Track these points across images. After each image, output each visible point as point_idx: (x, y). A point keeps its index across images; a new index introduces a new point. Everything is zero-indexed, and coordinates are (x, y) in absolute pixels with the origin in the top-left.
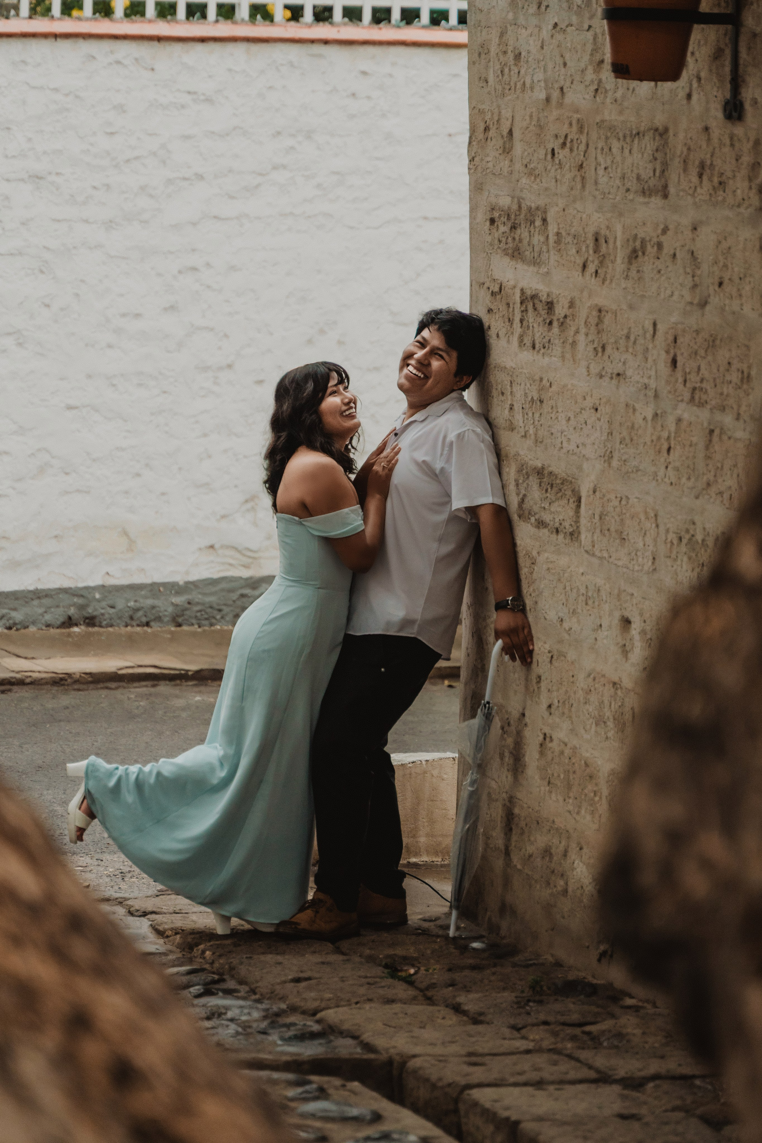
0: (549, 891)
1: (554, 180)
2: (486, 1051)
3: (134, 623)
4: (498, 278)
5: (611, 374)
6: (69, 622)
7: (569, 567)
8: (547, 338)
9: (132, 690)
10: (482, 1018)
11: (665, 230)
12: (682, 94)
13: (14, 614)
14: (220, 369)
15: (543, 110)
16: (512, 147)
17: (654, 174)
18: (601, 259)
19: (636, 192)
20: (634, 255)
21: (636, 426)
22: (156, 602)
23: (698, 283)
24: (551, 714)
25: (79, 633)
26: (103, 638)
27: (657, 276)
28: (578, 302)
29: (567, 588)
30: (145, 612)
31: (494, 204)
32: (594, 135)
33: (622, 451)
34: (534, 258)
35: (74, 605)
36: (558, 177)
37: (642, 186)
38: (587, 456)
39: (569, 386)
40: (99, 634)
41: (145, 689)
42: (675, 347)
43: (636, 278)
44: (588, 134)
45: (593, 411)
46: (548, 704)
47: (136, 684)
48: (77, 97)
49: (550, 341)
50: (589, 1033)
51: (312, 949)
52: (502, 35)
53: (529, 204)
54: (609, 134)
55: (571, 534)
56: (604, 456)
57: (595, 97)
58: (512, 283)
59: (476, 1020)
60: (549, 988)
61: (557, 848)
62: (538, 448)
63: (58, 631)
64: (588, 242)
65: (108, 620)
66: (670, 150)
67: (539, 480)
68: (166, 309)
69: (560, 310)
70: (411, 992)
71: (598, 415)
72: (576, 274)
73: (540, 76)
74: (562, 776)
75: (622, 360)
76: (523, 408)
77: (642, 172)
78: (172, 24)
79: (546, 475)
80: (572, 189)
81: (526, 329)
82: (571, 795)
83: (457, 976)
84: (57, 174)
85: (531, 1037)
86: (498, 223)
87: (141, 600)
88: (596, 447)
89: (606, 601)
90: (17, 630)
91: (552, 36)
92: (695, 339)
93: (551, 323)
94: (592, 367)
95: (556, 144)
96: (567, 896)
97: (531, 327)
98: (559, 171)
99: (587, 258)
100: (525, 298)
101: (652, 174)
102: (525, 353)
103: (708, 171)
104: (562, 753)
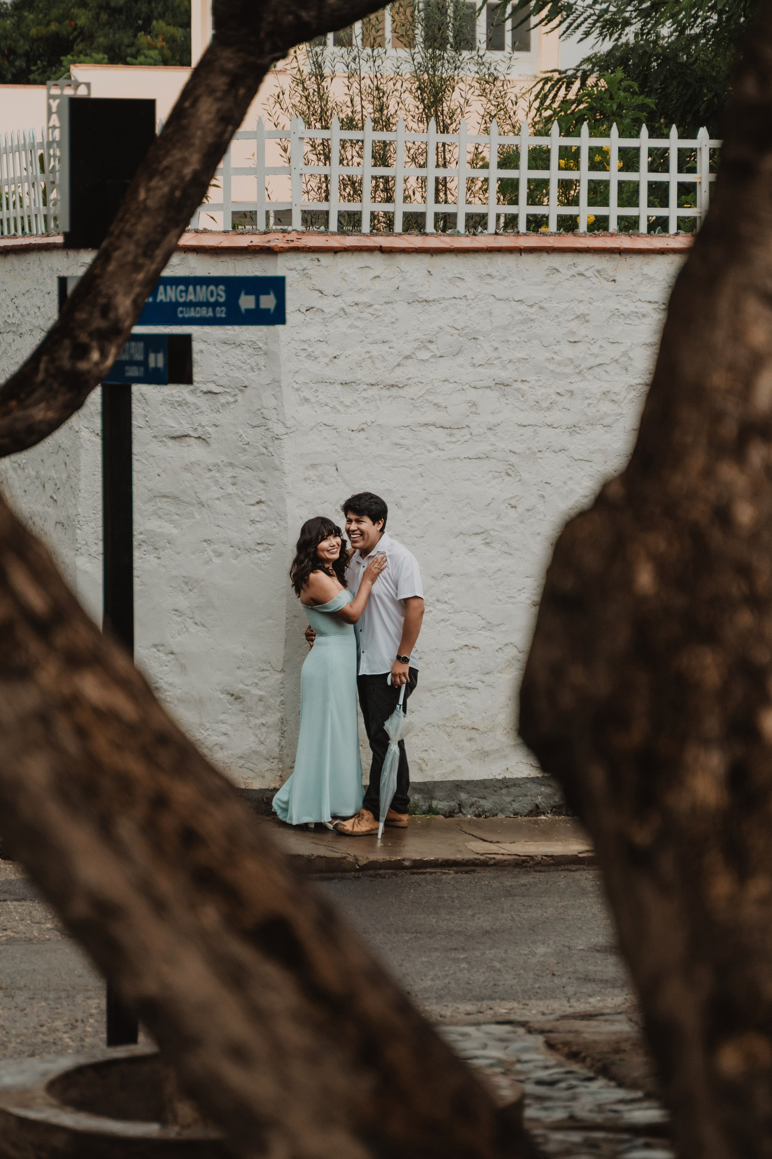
6: (537, 811)
13: (482, 802)
25: (546, 820)
26: (568, 825)
35: (542, 793)
40: (564, 821)
48: (541, 308)
63: (526, 819)
78: (634, 237)
84: (523, 381)
90: (486, 817)
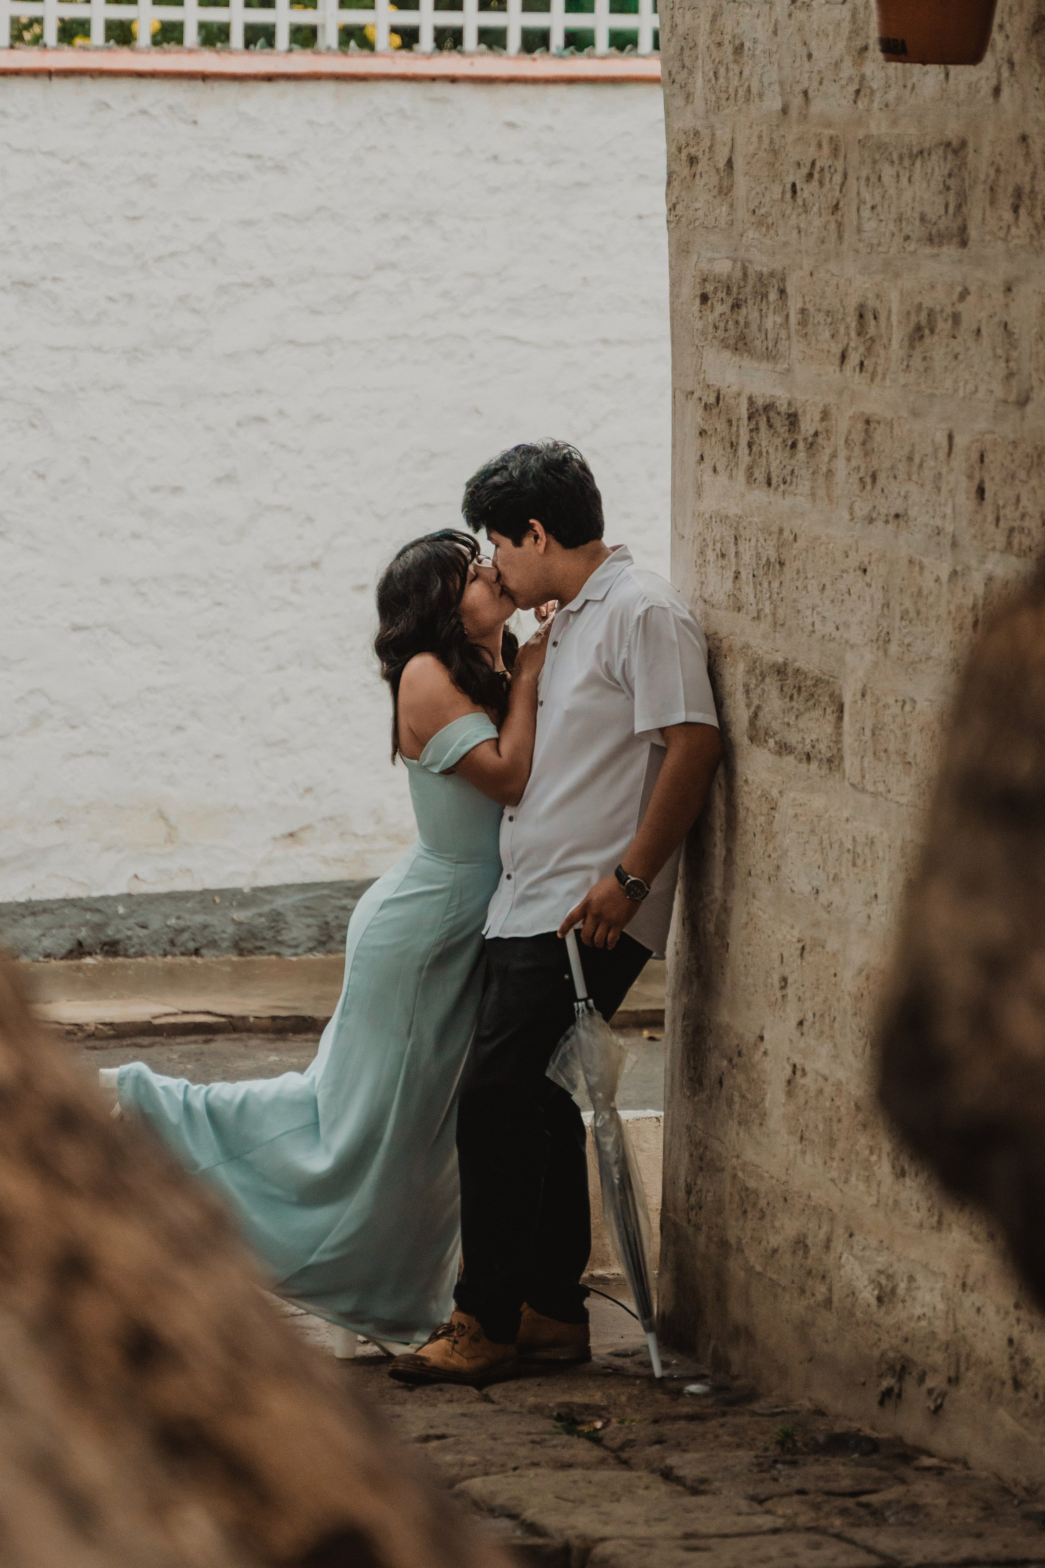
0: (805, 1303)
1: (795, 232)
2: (712, 1530)
3: (177, 951)
4: (715, 383)
5: (887, 515)
6: (79, 950)
7: (827, 811)
8: (789, 468)
9: (175, 1048)
10: (703, 1487)
11: (964, 294)
12: (986, 89)
14: (301, 568)
15: (777, 126)
16: (732, 186)
17: (946, 212)
18: (868, 343)
19: (919, 240)
20: (917, 335)
21: (925, 592)
22: (209, 919)
23: (1015, 371)
24: (802, 1034)
25: (94, 965)
26: (130, 972)
27: (954, 364)
28: (834, 411)
29: (824, 843)
30: (193, 934)
31: (706, 272)
32: (854, 157)
33: (904, 631)
34: (767, 349)
35: (86, 923)
36: (802, 226)
37: (928, 231)
38: (851, 642)
39: (824, 539)
40: (123, 966)
41: (193, 1046)
42: (981, 469)
43: (922, 369)
44: (845, 157)
45: (859, 573)
46: (798, 1020)
47: (180, 1040)
48: (82, 164)
49: (793, 472)
50: (867, 1506)
51: (448, 1396)
52: (714, 19)
53: (758, 268)
54: (877, 156)
55: (830, 761)
56: (877, 640)
57: (855, 102)
58: (735, 389)
59: (697, 1488)
60: (806, 1445)
61: (815, 1236)
62: (777, 635)
63: (63, 963)
64: (849, 320)
65: (138, 947)
66: (970, 173)
67: (780, 683)
68: (219, 480)
69: (808, 426)
70: (597, 1453)
71: (868, 579)
72: (831, 370)
73: (773, 75)
74: (821, 1127)
75: (903, 493)
76: (754, 576)
77: (927, 210)
78: (224, 55)
79: (790, 674)
80: (823, 242)
81: (757, 457)
82: (836, 1155)
83: (667, 1429)
84: (55, 279)
85: (780, 1512)
86: (713, 300)
87: (187, 916)
88: (865, 627)
89: (884, 859)
91: (790, 15)
92: (1011, 455)
93: (794, 445)
94: (856, 507)
95: (798, 177)
96: (831, 1309)
97: (764, 454)
98: (803, 216)
99: (848, 344)
100: (754, 410)
101: (943, 212)
102: (756, 492)
103: (1028, 202)
104: (820, 1092)
